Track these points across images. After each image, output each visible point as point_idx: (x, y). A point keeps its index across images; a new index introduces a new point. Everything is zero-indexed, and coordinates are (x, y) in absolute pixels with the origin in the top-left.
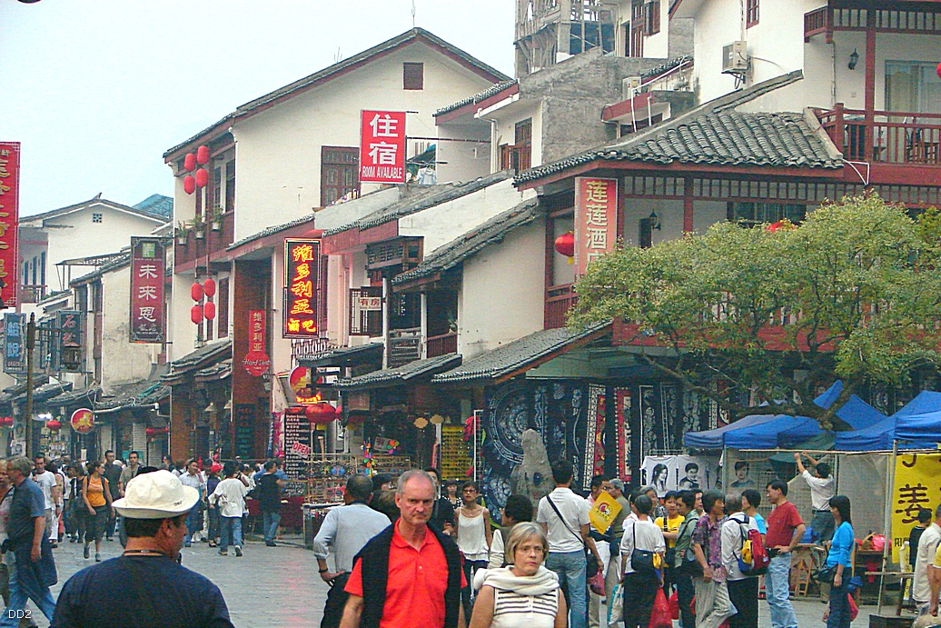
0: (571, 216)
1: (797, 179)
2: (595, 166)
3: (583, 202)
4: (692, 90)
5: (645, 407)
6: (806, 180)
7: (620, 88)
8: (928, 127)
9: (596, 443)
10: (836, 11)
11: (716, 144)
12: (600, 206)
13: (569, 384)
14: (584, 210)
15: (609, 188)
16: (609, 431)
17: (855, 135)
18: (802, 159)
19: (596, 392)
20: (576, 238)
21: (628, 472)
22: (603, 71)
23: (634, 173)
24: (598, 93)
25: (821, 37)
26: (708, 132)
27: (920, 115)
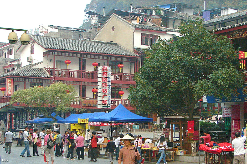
0: (5, 84)
1: (43, 79)
2: (10, 76)
3: (8, 82)
4: (20, 64)
5: (17, 116)
6: (44, 79)
7: (6, 64)
8: (63, 71)
9: (9, 123)
10: (49, 52)
11: (29, 73)
12: (10, 83)
13: (4, 113)
14: (7, 83)
15: (12, 80)
16: (11, 120)
17: (52, 72)
18: (44, 76)
19: (9, 114)
20: (6, 88)
21: (14, 127)
22: (3, 60)
23: (16, 78)
24: (2, 64)
25: (46, 56)
26: (28, 71)
27: (62, 69)
